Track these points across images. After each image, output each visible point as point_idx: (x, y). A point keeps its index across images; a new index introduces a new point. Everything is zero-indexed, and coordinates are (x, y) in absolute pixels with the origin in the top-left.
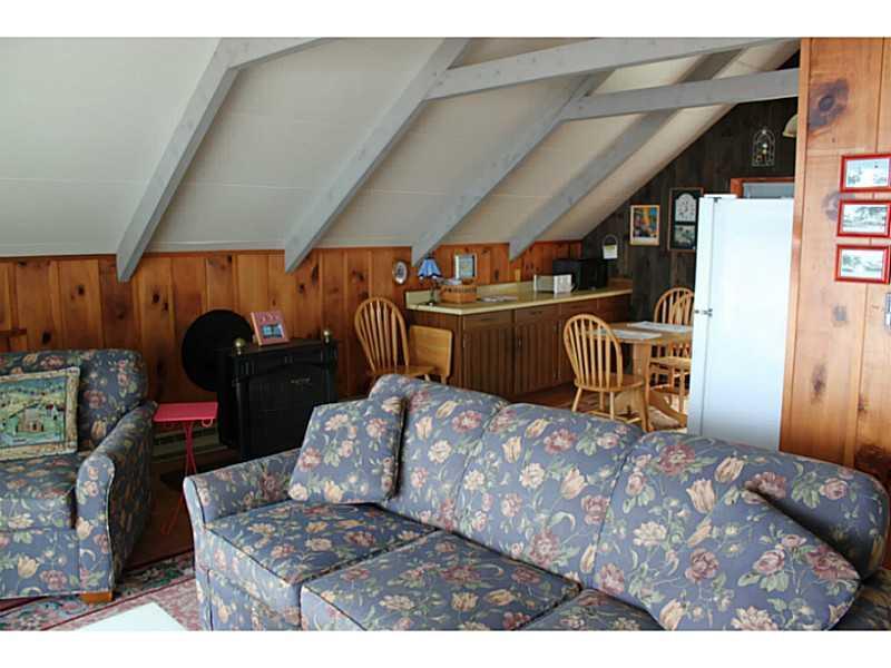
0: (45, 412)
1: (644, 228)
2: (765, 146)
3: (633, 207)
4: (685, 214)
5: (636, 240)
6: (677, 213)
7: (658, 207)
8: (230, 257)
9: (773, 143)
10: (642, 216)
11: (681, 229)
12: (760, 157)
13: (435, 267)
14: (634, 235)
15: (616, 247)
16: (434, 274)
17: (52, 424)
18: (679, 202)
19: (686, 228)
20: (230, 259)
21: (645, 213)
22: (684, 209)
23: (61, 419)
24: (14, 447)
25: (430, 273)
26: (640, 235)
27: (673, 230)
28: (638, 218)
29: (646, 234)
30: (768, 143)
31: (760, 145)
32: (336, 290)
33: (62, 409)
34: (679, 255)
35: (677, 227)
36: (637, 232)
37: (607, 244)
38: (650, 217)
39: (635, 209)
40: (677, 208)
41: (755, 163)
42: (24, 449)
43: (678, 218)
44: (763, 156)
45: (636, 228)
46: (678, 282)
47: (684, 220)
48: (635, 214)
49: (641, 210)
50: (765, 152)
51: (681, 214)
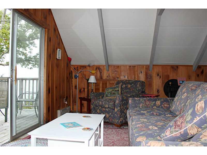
0: (115, 91)
8: (177, 66)
17: (116, 93)
20: (177, 67)
23: (118, 92)
24: (110, 97)
33: (118, 91)
42: (112, 97)
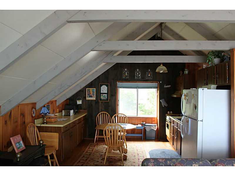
1: (91, 95)
2: (126, 73)
3: (87, 89)
4: (104, 91)
5: (88, 98)
6: (101, 90)
7: (95, 89)
9: (128, 73)
10: (90, 91)
11: (103, 95)
12: (125, 76)
13: (47, 110)
14: (87, 97)
15: (81, 101)
16: (47, 113)
18: (102, 88)
19: (104, 95)
21: (91, 91)
22: (103, 90)
25: (46, 112)
26: (89, 97)
27: (100, 95)
28: (89, 92)
29: (91, 97)
30: (127, 72)
31: (125, 73)
32: (16, 122)
34: (102, 102)
35: (101, 94)
36: (88, 96)
37: (78, 100)
38: (92, 92)
39: (88, 89)
40: (101, 89)
41: (124, 77)
43: (102, 92)
44: (126, 76)
45: (88, 95)
46: (102, 110)
47: (103, 92)
48: (88, 91)
49: (90, 89)
50: (126, 75)
51: (103, 91)
